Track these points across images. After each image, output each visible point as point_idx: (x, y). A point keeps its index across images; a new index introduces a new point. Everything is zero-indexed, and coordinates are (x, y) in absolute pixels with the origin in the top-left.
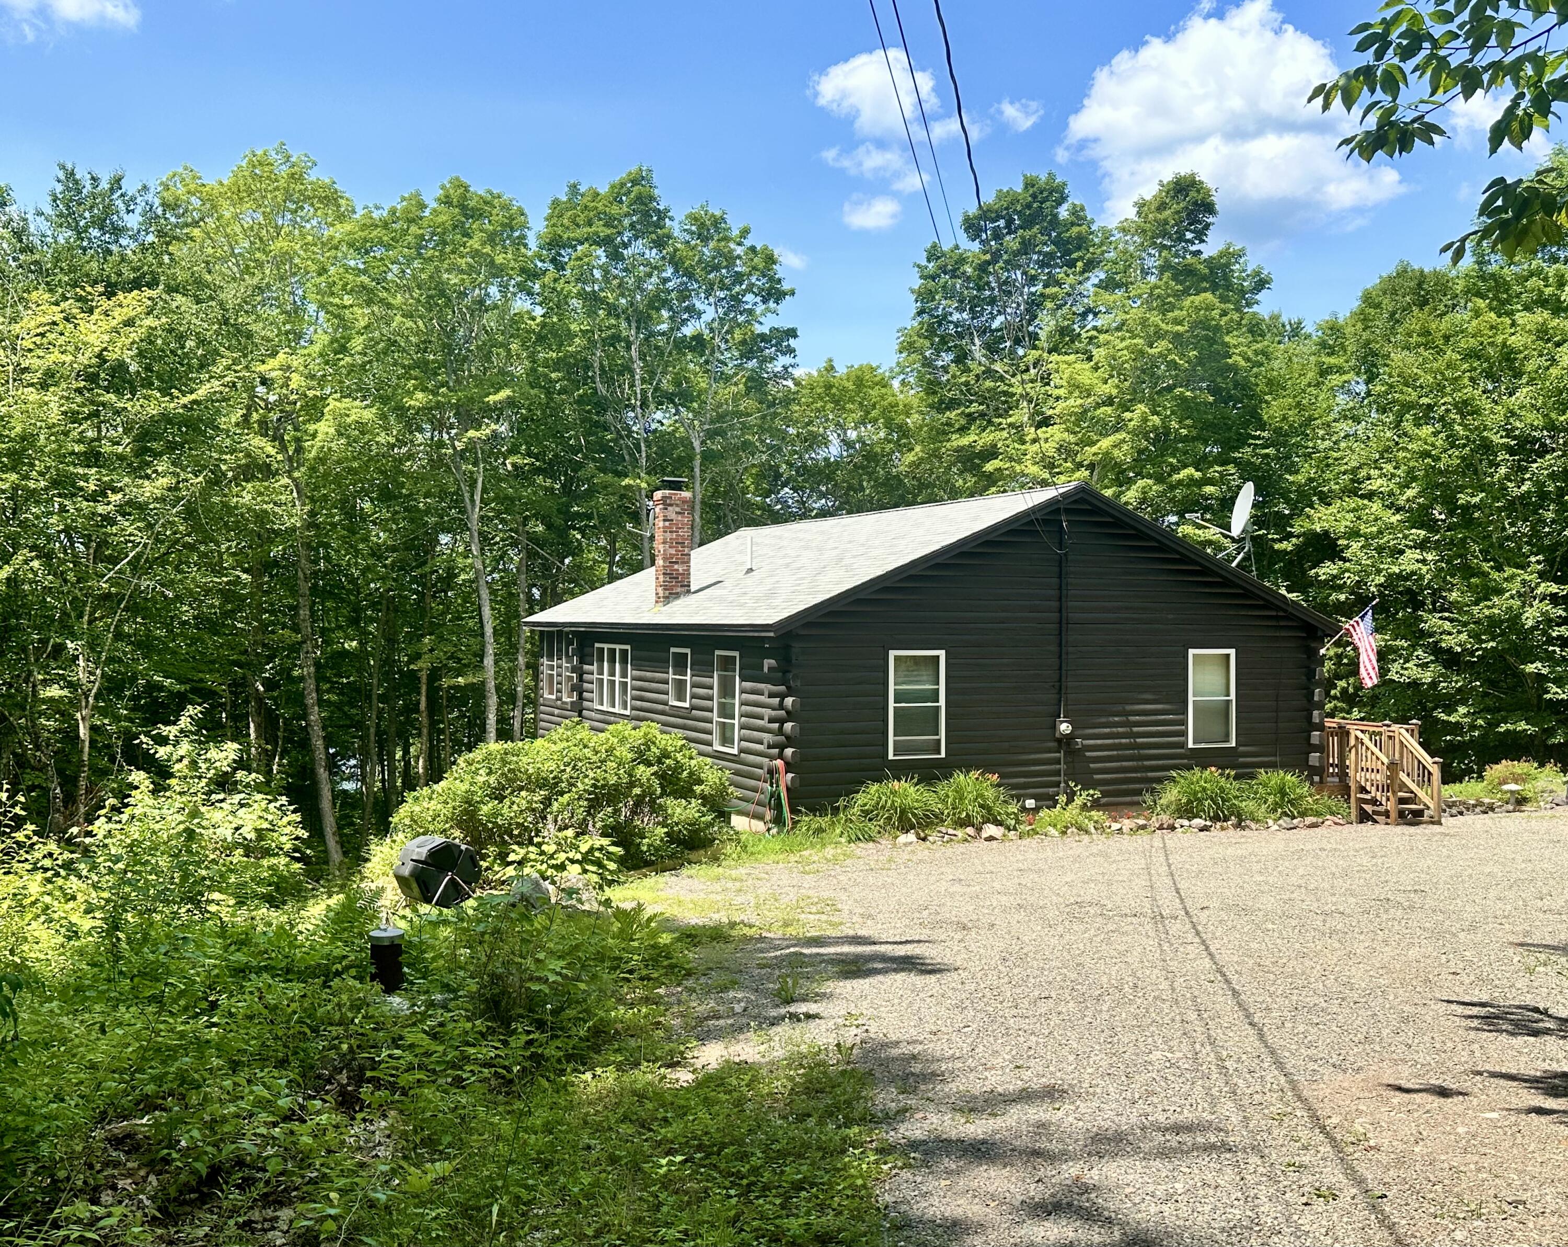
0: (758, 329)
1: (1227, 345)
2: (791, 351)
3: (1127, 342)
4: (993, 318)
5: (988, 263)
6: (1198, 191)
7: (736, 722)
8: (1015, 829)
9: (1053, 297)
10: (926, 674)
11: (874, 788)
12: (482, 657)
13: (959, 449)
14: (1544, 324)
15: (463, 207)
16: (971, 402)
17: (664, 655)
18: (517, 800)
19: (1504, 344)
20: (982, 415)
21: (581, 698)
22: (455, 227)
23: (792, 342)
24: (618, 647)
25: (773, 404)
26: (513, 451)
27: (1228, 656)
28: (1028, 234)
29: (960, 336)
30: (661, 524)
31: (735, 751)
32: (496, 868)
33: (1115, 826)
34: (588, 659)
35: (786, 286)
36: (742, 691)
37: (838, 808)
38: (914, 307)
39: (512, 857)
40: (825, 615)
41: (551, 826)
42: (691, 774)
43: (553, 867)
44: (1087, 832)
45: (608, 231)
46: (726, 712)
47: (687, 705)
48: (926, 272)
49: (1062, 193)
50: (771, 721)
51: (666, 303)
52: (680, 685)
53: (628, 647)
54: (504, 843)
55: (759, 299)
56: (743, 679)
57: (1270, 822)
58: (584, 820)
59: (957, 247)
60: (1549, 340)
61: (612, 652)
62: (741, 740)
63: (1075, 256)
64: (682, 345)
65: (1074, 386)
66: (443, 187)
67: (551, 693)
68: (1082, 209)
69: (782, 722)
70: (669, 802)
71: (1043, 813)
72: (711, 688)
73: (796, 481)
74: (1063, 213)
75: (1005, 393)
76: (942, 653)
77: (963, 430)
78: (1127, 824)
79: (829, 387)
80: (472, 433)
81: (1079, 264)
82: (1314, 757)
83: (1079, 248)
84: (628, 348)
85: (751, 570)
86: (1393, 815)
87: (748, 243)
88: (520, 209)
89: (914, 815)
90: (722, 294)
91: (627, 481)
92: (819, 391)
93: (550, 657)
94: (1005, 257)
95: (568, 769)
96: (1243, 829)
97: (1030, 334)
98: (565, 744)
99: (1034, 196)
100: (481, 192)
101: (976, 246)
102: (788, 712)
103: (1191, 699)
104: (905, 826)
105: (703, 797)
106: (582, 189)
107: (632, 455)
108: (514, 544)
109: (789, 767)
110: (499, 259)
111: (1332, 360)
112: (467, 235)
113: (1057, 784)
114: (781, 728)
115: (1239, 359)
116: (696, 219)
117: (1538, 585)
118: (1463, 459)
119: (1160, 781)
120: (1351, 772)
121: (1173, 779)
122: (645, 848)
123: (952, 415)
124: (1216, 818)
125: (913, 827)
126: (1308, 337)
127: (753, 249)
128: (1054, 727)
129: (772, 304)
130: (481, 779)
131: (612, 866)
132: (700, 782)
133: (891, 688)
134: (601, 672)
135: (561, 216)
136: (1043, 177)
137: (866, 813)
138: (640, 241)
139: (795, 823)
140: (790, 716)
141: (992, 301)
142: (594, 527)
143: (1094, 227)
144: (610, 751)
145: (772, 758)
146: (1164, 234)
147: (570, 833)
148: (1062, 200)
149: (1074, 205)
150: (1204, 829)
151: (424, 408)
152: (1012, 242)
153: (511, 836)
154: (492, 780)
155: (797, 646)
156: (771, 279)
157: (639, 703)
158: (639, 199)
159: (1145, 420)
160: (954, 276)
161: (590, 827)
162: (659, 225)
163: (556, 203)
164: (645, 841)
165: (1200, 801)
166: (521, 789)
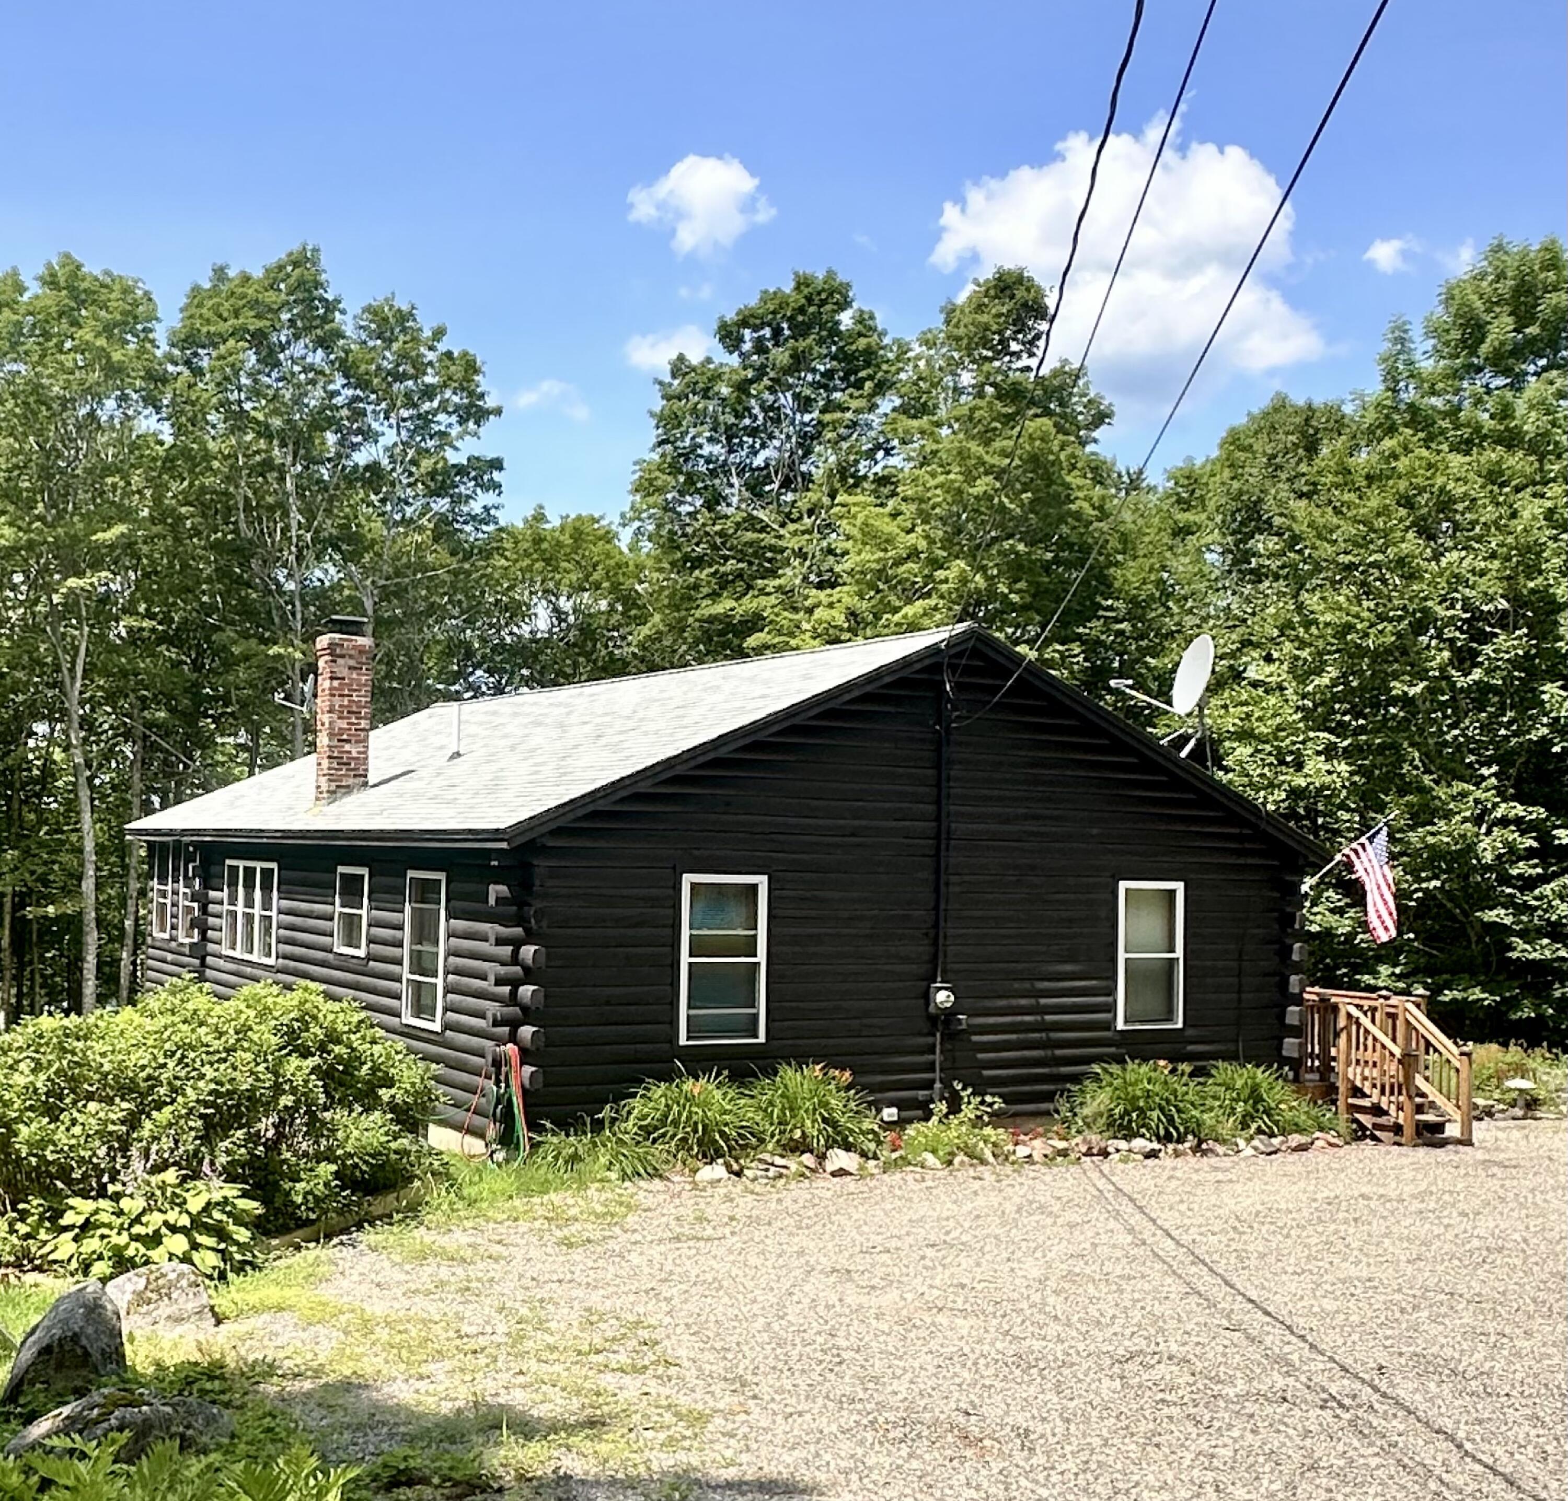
0: (454, 457)
1: (1068, 486)
2: (495, 486)
3: (941, 479)
4: (755, 453)
5: (751, 382)
6: (1028, 290)
7: (439, 982)
8: (875, 1157)
9: (834, 424)
10: (736, 912)
11: (659, 1091)
12: (80, 878)
13: (712, 619)
14: (1498, 463)
15: (71, 288)
16: (726, 559)
17: (326, 877)
18: (81, 1118)
19: (1442, 489)
20: (740, 575)
21: (204, 937)
22: (61, 314)
23: (496, 475)
24: (259, 865)
25: (468, 556)
26: (129, 610)
27: (1172, 893)
28: (802, 344)
29: (713, 473)
30: (327, 684)
31: (436, 1027)
32: (43, 1235)
33: (1022, 1151)
34: (215, 882)
35: (490, 402)
36: (450, 935)
37: (601, 1122)
38: (653, 434)
39: (68, 1218)
40: (586, 817)
41: (138, 1165)
42: (374, 1069)
43: (136, 1238)
44: (983, 1162)
45: (260, 324)
46: (421, 965)
47: (361, 953)
48: (670, 391)
49: (845, 297)
50: (499, 982)
51: (333, 423)
52: (351, 923)
53: (274, 865)
54: (58, 1193)
55: (454, 419)
56: (450, 916)
57: (1242, 1143)
58: (196, 1152)
59: (709, 360)
60: (1502, 485)
61: (250, 873)
62: (446, 1009)
63: (862, 374)
64: (352, 478)
65: (870, 536)
66: (49, 266)
67: (163, 930)
68: (872, 317)
69: (516, 984)
70: (338, 1115)
71: (911, 1131)
72: (400, 928)
73: (492, 660)
74: (846, 319)
75: (772, 548)
76: (762, 881)
77: (714, 596)
78: (1038, 1147)
79: (538, 540)
80: (72, 582)
81: (868, 385)
82: (1290, 1046)
83: (868, 364)
84: (282, 479)
85: (458, 755)
86: (1409, 1131)
87: (442, 347)
88: (147, 293)
89: (722, 1134)
90: (405, 413)
91: (274, 650)
92: (526, 545)
93: (163, 880)
94: (772, 374)
95: (171, 1064)
96: (1204, 1153)
97: (803, 475)
98: (168, 1019)
99: (809, 299)
100: (97, 272)
101: (734, 360)
102: (526, 969)
103: (1122, 956)
104: (710, 1153)
105: (393, 1107)
106: (232, 273)
107: (283, 617)
108: (127, 735)
109: (526, 1056)
110: (116, 356)
111: (1190, 517)
112: (75, 323)
113: (929, 1085)
114: (514, 993)
115: (1086, 505)
116: (375, 313)
117: (1495, 805)
118: (1399, 635)
119: (1076, 1079)
120: (1339, 1066)
121: (1097, 1078)
122: (299, 1199)
123: (703, 574)
124: (1167, 1138)
125: (719, 1154)
126: (1151, 489)
127: (449, 355)
128: (927, 997)
129: (471, 425)
130: (19, 1080)
131: (243, 1235)
132: (389, 1082)
133: (685, 933)
134: (233, 901)
135: (200, 305)
136: (821, 275)
137: (647, 1131)
138: (301, 343)
139: (535, 1146)
140: (529, 975)
141: (753, 432)
142: (232, 714)
143: (887, 341)
144: (243, 1031)
145: (501, 1041)
146: (985, 343)
147: (171, 1176)
148: (844, 305)
149: (862, 312)
150: (1152, 1155)
151: (12, 548)
152: (780, 356)
153: (69, 1182)
154: (41, 1081)
155: (542, 864)
156: (471, 394)
157: (288, 948)
158: (301, 283)
159: (964, 581)
160: (706, 397)
161: (206, 1168)
162: (325, 319)
163: (196, 290)
164: (300, 1186)
165: (1142, 1111)
166: (90, 1097)
